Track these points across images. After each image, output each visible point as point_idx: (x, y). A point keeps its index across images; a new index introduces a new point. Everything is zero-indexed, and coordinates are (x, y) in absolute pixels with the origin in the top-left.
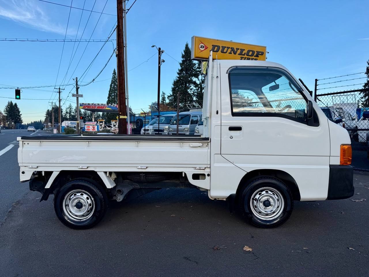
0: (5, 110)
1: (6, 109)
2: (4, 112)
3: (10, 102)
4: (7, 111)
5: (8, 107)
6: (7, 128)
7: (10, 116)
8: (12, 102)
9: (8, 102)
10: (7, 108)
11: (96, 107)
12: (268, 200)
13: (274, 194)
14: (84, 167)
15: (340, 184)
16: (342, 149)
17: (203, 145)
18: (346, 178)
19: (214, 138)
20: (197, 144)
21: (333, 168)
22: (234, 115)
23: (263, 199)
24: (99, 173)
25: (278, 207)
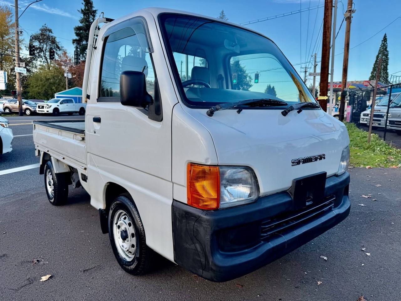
3: (269, 85)
8: (271, 85)
9: (267, 85)
11: (338, 86)
12: (125, 231)
13: (130, 225)
14: (47, 151)
15: (187, 246)
16: (189, 172)
17: (83, 139)
18: (195, 237)
19: (86, 132)
20: (79, 136)
21: (176, 207)
22: (98, 100)
23: (123, 228)
24: (51, 157)
25: (133, 246)
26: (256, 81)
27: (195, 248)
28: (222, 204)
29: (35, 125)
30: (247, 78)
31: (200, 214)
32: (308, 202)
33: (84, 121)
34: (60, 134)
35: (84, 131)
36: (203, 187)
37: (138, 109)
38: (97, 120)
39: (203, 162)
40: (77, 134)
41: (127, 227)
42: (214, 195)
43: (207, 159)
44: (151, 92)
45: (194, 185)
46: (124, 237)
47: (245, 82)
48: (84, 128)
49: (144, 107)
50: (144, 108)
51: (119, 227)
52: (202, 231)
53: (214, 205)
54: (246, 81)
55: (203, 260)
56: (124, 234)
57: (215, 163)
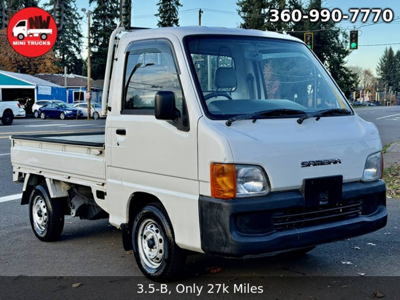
0: (378, 67)
1: (381, 65)
2: (377, 71)
3: (388, 50)
4: (382, 69)
5: (384, 61)
6: (377, 104)
7: (388, 78)
8: (393, 50)
9: (384, 50)
10: (382, 63)
12: (152, 239)
13: (157, 231)
14: (39, 172)
15: (212, 230)
16: (212, 170)
17: (101, 152)
18: (218, 220)
19: (106, 145)
20: (96, 151)
21: (202, 201)
22: (122, 113)
23: (149, 237)
24: (46, 179)
25: (161, 251)
26: (354, 45)
27: (218, 230)
28: (238, 195)
29: (13, 141)
30: (337, 35)
31: (221, 202)
32: (321, 201)
33: (103, 133)
34: (64, 149)
35: (104, 143)
36: (223, 182)
37: (168, 122)
38: (121, 132)
39: (222, 161)
40: (91, 148)
41: (154, 234)
42: (231, 187)
43: (225, 159)
44: (179, 107)
45: (216, 180)
46: (151, 245)
47: (335, 44)
48: (104, 141)
49: (173, 119)
50: (174, 121)
51: (145, 237)
52: (222, 214)
53: (231, 195)
54: (336, 41)
55: (224, 238)
56: (151, 242)
57: (231, 161)
